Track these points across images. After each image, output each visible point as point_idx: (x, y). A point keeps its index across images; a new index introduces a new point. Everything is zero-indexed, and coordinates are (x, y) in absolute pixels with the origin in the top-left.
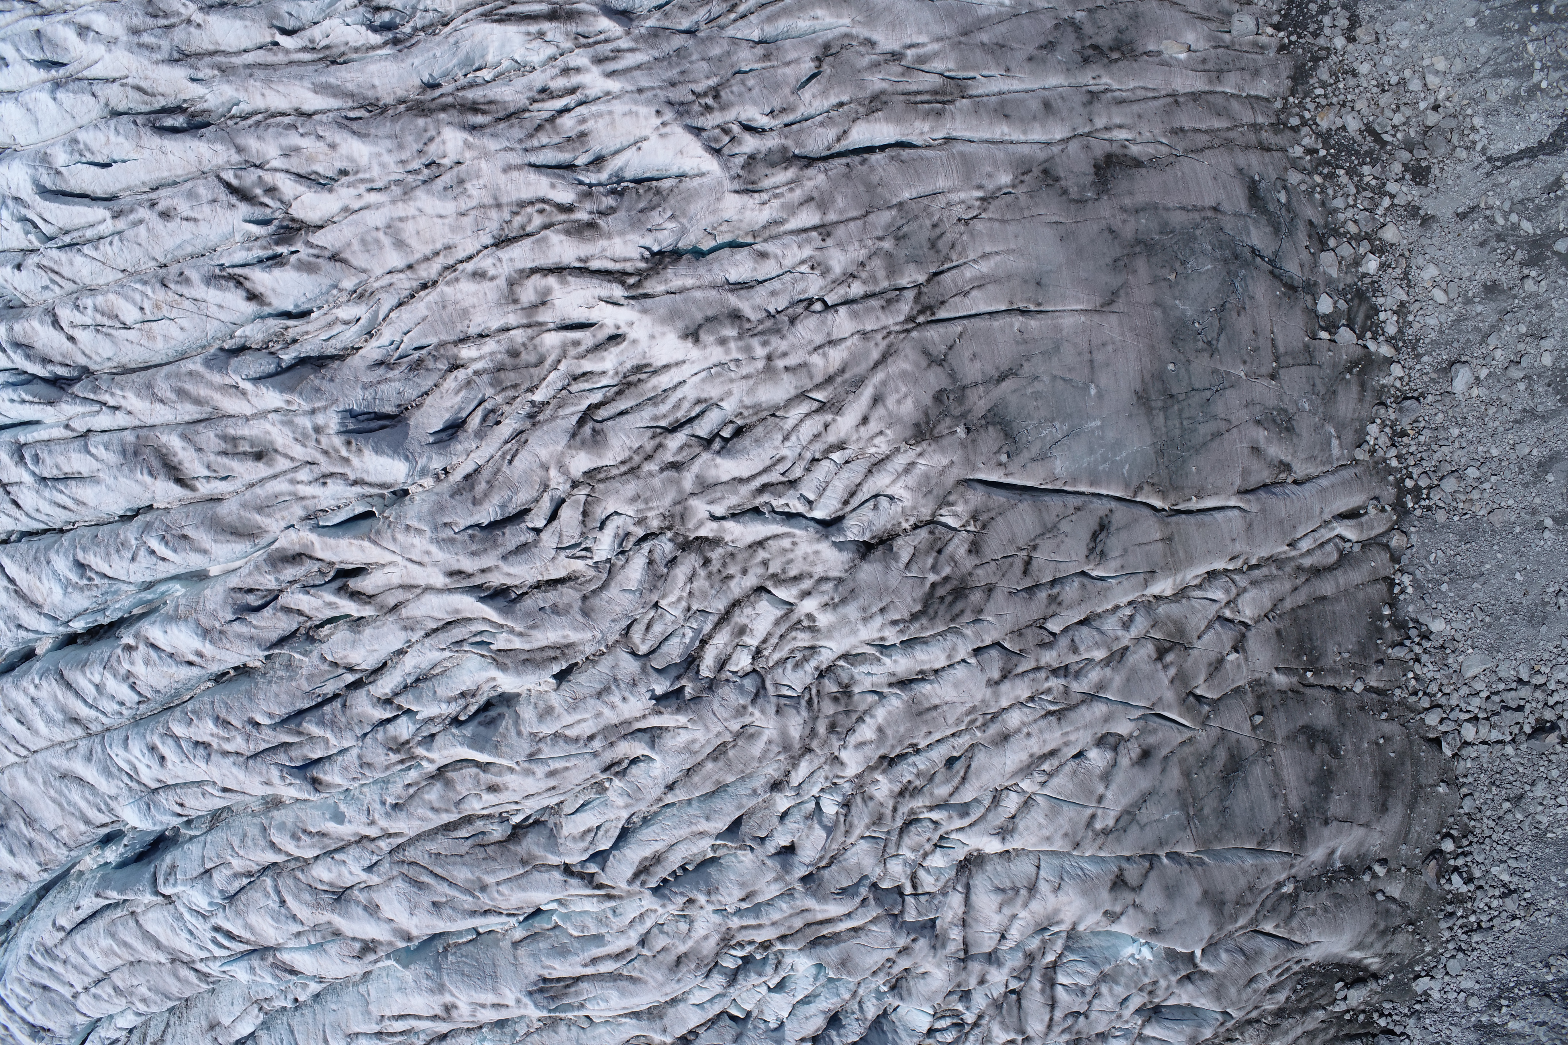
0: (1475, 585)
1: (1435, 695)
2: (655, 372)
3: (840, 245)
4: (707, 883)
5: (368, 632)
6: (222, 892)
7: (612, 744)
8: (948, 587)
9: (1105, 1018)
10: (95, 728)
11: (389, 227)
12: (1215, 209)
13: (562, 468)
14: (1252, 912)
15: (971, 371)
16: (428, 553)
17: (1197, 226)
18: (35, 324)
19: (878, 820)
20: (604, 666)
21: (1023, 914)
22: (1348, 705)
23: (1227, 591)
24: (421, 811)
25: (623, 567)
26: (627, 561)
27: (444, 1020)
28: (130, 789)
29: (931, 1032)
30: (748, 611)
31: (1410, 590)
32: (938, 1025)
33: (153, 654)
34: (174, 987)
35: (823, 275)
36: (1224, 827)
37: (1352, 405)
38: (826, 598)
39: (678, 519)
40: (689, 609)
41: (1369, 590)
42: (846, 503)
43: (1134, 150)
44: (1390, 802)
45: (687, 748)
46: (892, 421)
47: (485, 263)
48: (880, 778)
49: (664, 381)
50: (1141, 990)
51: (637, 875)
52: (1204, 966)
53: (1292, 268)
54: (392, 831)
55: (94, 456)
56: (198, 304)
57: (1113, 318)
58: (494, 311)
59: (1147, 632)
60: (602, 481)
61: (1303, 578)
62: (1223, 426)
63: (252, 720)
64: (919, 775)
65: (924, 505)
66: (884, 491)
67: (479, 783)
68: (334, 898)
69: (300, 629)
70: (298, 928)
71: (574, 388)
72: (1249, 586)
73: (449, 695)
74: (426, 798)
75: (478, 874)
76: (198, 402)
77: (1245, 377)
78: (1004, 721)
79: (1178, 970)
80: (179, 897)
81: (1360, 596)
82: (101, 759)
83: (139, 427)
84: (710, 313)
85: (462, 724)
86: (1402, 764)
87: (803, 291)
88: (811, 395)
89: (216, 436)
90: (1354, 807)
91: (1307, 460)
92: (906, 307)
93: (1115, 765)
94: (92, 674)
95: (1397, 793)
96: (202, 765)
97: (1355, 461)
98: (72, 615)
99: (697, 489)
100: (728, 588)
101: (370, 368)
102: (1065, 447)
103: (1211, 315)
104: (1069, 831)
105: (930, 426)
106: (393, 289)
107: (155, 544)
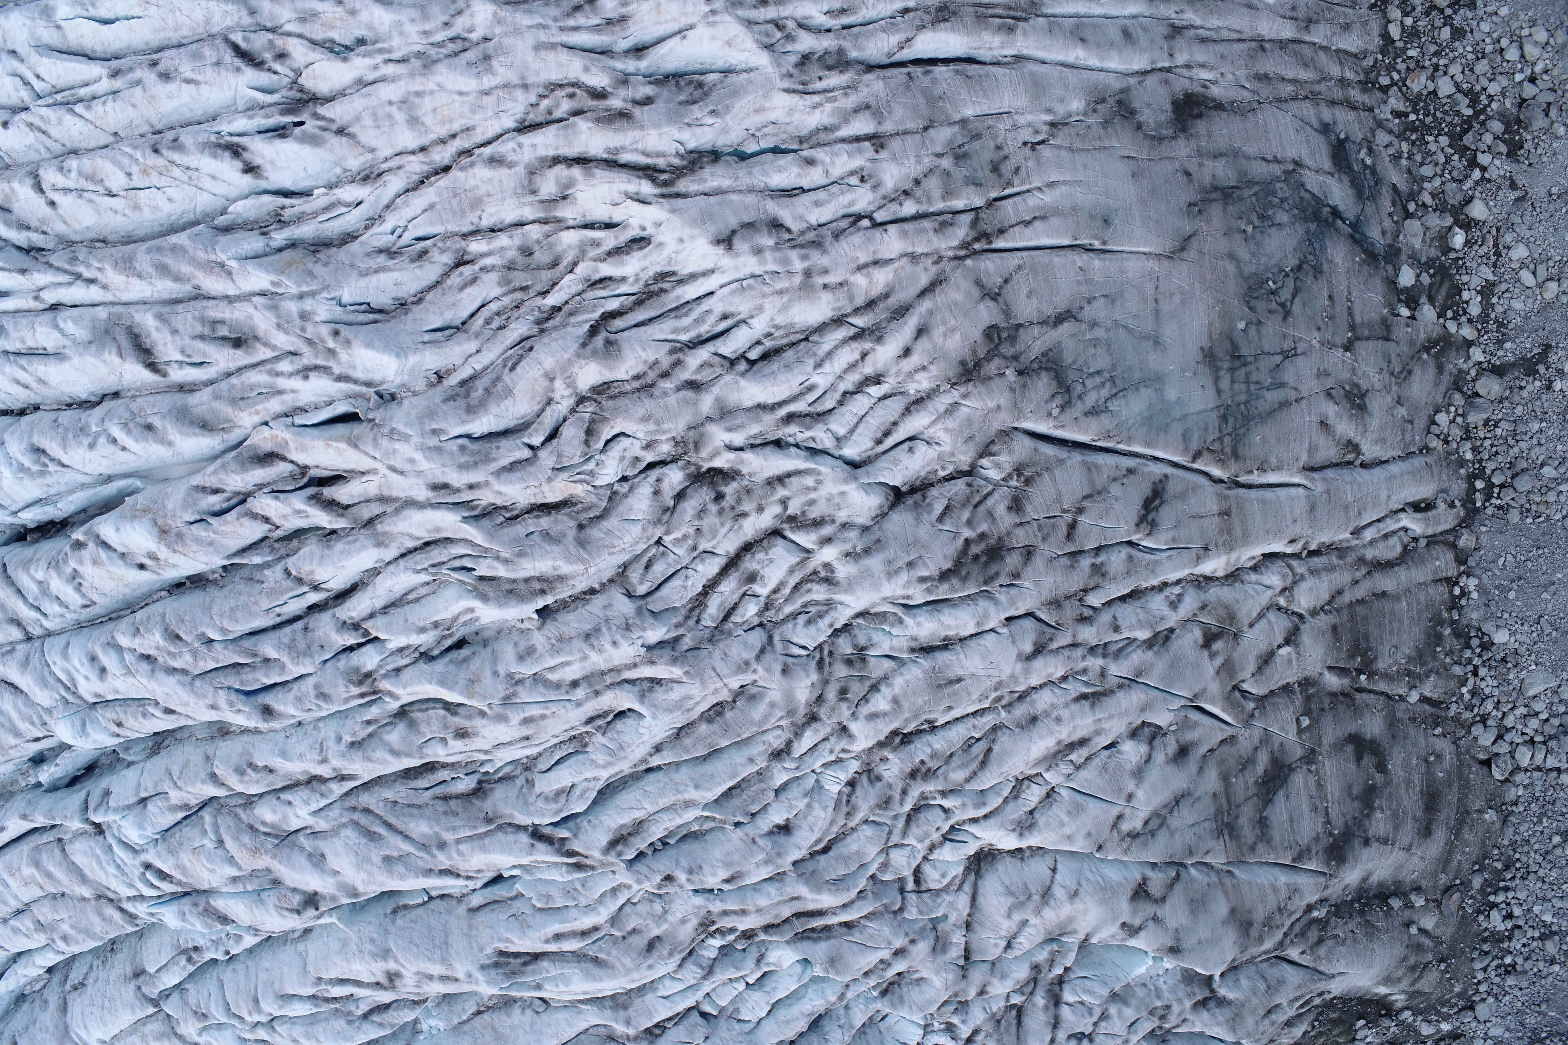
0: (1545, 595)
2: (679, 282)
3: (895, 159)
4: (689, 858)
5: (339, 546)
7: (596, 693)
8: (983, 546)
9: (1111, 1042)
10: (34, 631)
11: (404, 102)
12: (1296, 163)
13: (569, 379)
14: (1279, 935)
15: (1027, 309)
16: (412, 461)
17: (1277, 179)
18: (17, 186)
19: (885, 802)
20: (595, 606)
22: (1400, 715)
23: (1284, 577)
24: (379, 753)
25: (626, 496)
26: (631, 489)
27: (385, 988)
28: (66, 702)
30: (760, 556)
31: (1475, 595)
33: (102, 552)
34: (98, 926)
35: (873, 189)
36: (1260, 838)
37: (1427, 387)
38: (848, 547)
39: (691, 446)
40: (695, 548)
41: (1431, 591)
42: (879, 442)
43: (1216, 91)
44: (1434, 826)
45: (680, 706)
46: (937, 356)
47: (505, 148)
48: (890, 755)
49: (688, 291)
50: (1151, 1013)
51: (612, 844)
52: (1222, 992)
53: (1374, 233)
54: (345, 772)
55: (61, 331)
56: (190, 173)
57: (1183, 267)
58: (509, 201)
59: (1195, 615)
60: (612, 398)
61: (1364, 571)
62: (1292, 395)
63: (203, 634)
64: (934, 756)
65: (964, 453)
66: (922, 433)
67: (445, 727)
68: (276, 842)
69: (265, 538)
70: (235, 872)
71: (591, 294)
72: (1307, 574)
73: (422, 624)
74: (387, 737)
75: (436, 829)
76: (178, 278)
77: (1318, 346)
78: (1033, 702)
79: (1194, 994)
80: (109, 827)
81: (1422, 596)
82: (38, 667)
83: (113, 304)
84: (746, 219)
85: (433, 658)
86: (1450, 785)
87: (850, 205)
88: (850, 320)
89: (194, 318)
90: (1396, 828)
91: (1377, 441)
92: (961, 232)
93: (1148, 760)
94: (36, 570)
95: (1442, 817)
96: (144, 681)
97: (1426, 449)
98: (21, 505)
99: (715, 414)
100: (741, 527)
101: (368, 255)
102: (1122, 402)
103: (1287, 275)
104: (1093, 831)
105: (978, 365)
106: (401, 172)
107: (116, 432)
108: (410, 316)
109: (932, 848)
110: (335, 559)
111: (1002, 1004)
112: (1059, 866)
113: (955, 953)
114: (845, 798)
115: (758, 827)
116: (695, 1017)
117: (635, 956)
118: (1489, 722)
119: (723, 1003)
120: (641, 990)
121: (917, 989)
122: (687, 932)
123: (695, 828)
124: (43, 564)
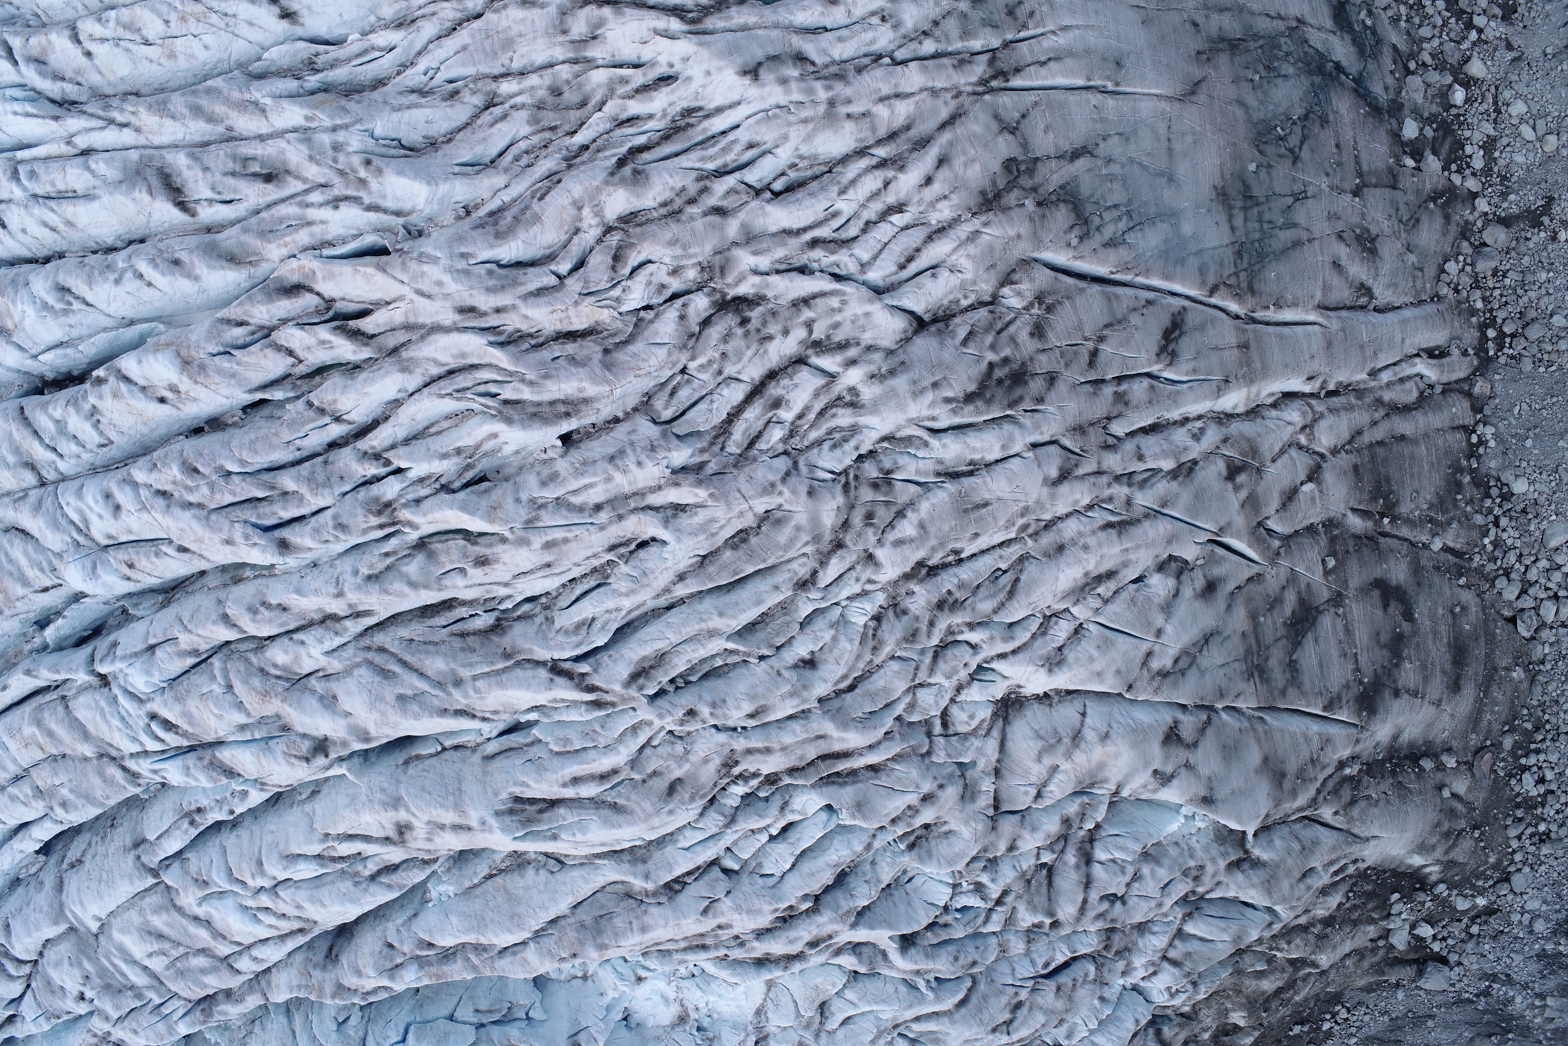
0: (1561, 443)
2: (706, 116)
4: (712, 693)
5: (363, 376)
7: (620, 517)
8: (1006, 370)
9: (1144, 904)
10: (49, 475)
12: (1300, 21)
13: (596, 207)
14: (1313, 792)
15: (1044, 143)
16: (441, 284)
17: (1281, 34)
18: (53, 37)
19: (912, 635)
20: (620, 432)
22: (1424, 562)
23: (1304, 414)
24: (396, 585)
25: (651, 322)
26: (657, 315)
27: (396, 843)
28: (77, 544)
29: (948, 908)
30: (785, 382)
31: (1492, 444)
33: (124, 386)
34: (97, 789)
35: (894, 28)
36: (1291, 683)
37: (1435, 236)
38: (873, 368)
39: (717, 271)
40: (720, 373)
41: (1449, 437)
42: (903, 268)
44: (1463, 681)
45: (706, 529)
46: (958, 185)
48: (917, 588)
49: (716, 124)
50: (1184, 874)
51: (633, 677)
52: (1257, 852)
53: (1377, 88)
54: (361, 608)
55: (92, 172)
56: (227, 19)
57: (1194, 109)
58: (540, 41)
59: (1218, 447)
60: (638, 225)
61: (1382, 412)
62: (1305, 236)
63: (222, 467)
64: (961, 586)
65: (986, 281)
66: (944, 261)
67: (465, 556)
68: (287, 685)
69: (288, 376)
70: (242, 719)
71: (618, 132)
72: (1326, 412)
73: (444, 451)
74: (404, 569)
75: (453, 665)
76: (211, 119)
77: (1327, 190)
78: (1060, 531)
79: (1228, 854)
80: (115, 677)
81: (1440, 442)
82: (51, 509)
83: (144, 147)
84: (772, 52)
85: (454, 491)
86: (1477, 639)
87: (872, 42)
88: (872, 151)
89: (226, 155)
90: (1426, 680)
91: (1389, 286)
92: (979, 69)
93: (1176, 595)
94: (55, 409)
95: (1470, 672)
96: (159, 517)
97: (1436, 298)
98: (42, 347)
99: (741, 239)
100: (766, 352)
101: (401, 93)
102: (1139, 235)
103: (1294, 123)
104: (1123, 669)
105: (998, 195)
106: (435, 18)
107: (143, 267)
108: (440, 153)
109: (959, 689)
110: (359, 386)
111: (1032, 861)
112: (1088, 711)
113: (984, 801)
114: (871, 632)
115: (783, 660)
116: (716, 872)
117: (655, 800)
118: (1513, 576)
119: (745, 856)
120: (661, 842)
121: (945, 842)
122: (709, 773)
123: (719, 662)
124: (62, 402)
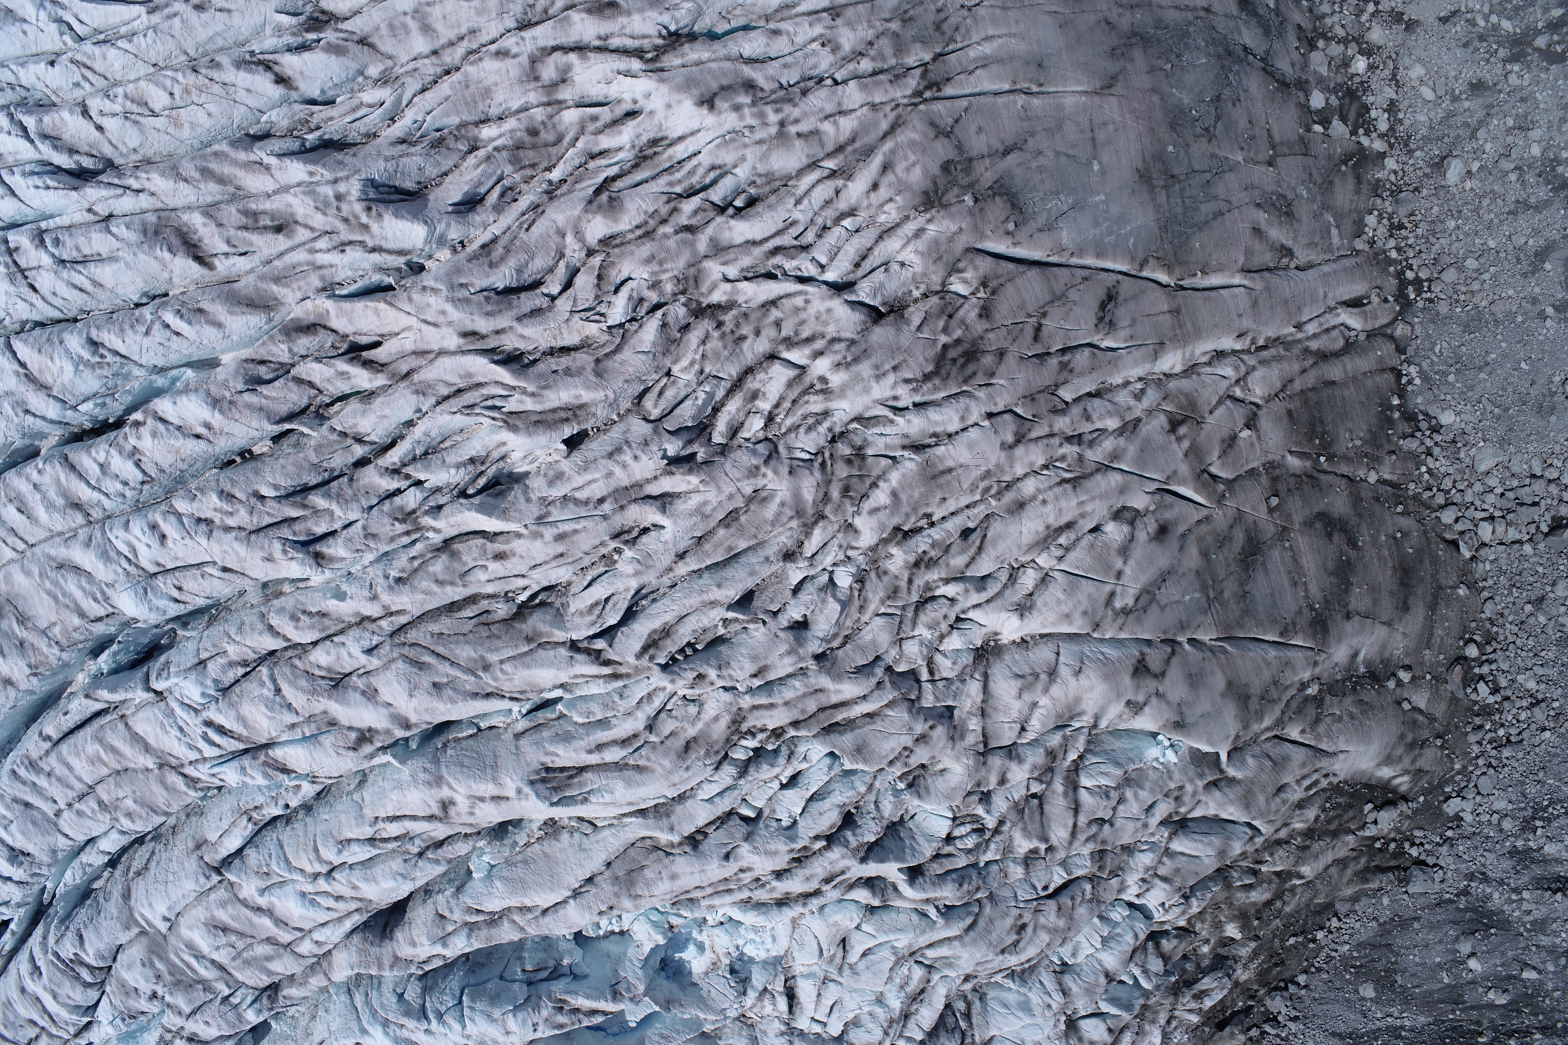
0: (1482, 376)
1: (1448, 492)
2: (670, 145)
3: (849, 24)
4: (718, 659)
5: (378, 401)
6: (215, 681)
7: (622, 508)
8: (960, 349)
9: (1131, 826)
10: (96, 514)
11: (416, 11)
12: (1207, 10)
13: (578, 234)
14: (1278, 713)
15: (977, 144)
16: (443, 312)
17: (1190, 23)
18: (65, 114)
19: (894, 593)
20: (616, 433)
21: (1044, 701)
22: (1363, 494)
23: (1236, 368)
24: (425, 584)
25: (636, 332)
26: (640, 326)
27: (440, 820)
28: (128, 574)
29: (949, 839)
30: (761, 376)
31: (1417, 381)
32: (956, 833)
33: (161, 427)
34: (160, 797)
35: (833, 51)
36: (1246, 612)
37: (1349, 196)
38: (839, 357)
39: (691, 282)
40: (702, 372)
41: (1377, 378)
42: (858, 266)
44: (1411, 601)
45: (700, 512)
46: (901, 188)
47: (509, 43)
48: (894, 551)
49: (680, 151)
50: (1166, 795)
51: (645, 649)
52: (1231, 772)
53: (1284, 65)
54: (394, 608)
55: (115, 236)
56: (228, 88)
57: (1113, 100)
58: (515, 89)
59: (1159, 404)
60: (617, 246)
61: (1310, 361)
62: (1224, 206)
63: (257, 493)
64: (935, 546)
65: (934, 273)
66: (894, 258)
67: (485, 553)
68: (332, 684)
69: (310, 404)
70: (292, 719)
71: (593, 165)
72: (1257, 365)
73: (459, 460)
74: (430, 570)
75: (481, 652)
76: (221, 180)
77: (1242, 162)
78: (1019, 490)
79: (1204, 775)
80: (171, 692)
81: (1369, 384)
82: (100, 543)
83: (161, 210)
84: (725, 82)
85: (470, 497)
86: (1421, 561)
87: (814, 66)
88: (822, 164)
89: (238, 212)
90: (1375, 602)
91: (1308, 246)
92: (913, 82)
93: (1132, 539)
94: (97, 452)
95: (1417, 592)
96: (204, 542)
97: (1354, 251)
98: (81, 398)
99: (710, 252)
100: (741, 351)
101: (390, 145)
102: (1072, 217)
103: (1208, 105)
104: (1089, 610)
105: (939, 194)
106: (416, 74)
107: (170, 318)
108: (433, 194)
109: (941, 639)
110: (376, 410)
111: (1023, 792)
112: (1062, 650)
113: (973, 739)
114: (856, 593)
115: (779, 623)
116: (734, 820)
117: (673, 759)
119: (760, 805)
121: (940, 781)
122: (720, 731)
123: (720, 631)
124: (104, 446)
